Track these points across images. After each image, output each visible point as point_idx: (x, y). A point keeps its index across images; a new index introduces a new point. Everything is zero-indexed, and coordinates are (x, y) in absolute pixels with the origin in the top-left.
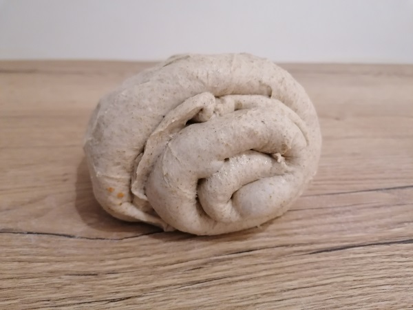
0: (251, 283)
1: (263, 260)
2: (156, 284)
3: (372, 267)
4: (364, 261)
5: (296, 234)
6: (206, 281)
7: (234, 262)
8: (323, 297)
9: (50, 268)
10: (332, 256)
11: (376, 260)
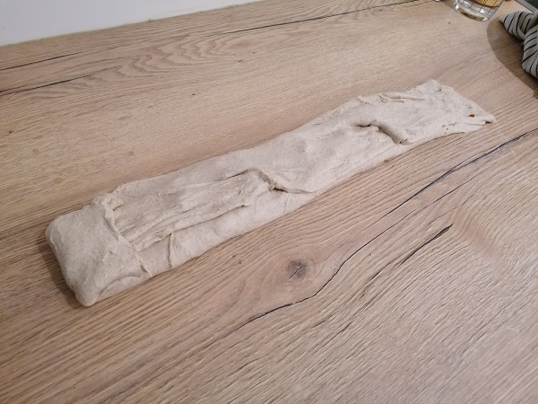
0: (388, 293)
1: (386, 277)
2: (353, 313)
3: (428, 261)
4: (424, 259)
5: (390, 252)
6: (371, 300)
7: (375, 284)
8: (418, 287)
9: (301, 328)
10: (411, 261)
11: (429, 255)
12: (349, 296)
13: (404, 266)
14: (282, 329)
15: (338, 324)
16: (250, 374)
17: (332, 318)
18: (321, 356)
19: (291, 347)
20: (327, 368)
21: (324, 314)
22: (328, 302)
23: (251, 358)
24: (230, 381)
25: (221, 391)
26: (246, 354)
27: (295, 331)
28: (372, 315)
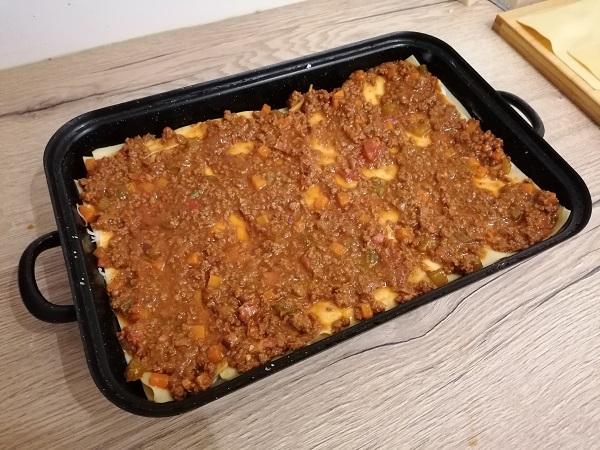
12: (467, 340)
13: (540, 310)
14: (381, 371)
15: (450, 373)
16: (341, 418)
17: (442, 364)
18: (425, 407)
19: (390, 393)
20: (432, 422)
21: (432, 359)
22: (439, 345)
23: (343, 400)
24: (319, 422)
25: (307, 431)
26: (338, 394)
27: (397, 375)
28: (494, 366)
